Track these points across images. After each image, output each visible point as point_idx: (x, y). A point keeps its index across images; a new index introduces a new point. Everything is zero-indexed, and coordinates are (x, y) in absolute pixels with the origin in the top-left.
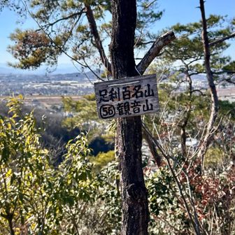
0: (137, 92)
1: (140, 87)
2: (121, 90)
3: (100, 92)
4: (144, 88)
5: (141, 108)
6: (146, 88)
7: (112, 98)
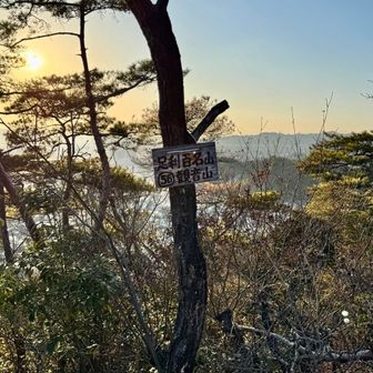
0: (198, 159)
1: (200, 154)
2: (181, 158)
3: (159, 159)
4: (204, 156)
5: (201, 175)
6: (206, 156)
7: (172, 165)
